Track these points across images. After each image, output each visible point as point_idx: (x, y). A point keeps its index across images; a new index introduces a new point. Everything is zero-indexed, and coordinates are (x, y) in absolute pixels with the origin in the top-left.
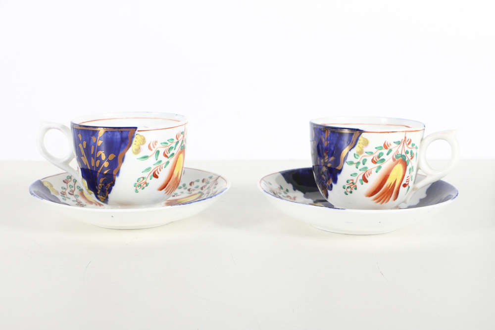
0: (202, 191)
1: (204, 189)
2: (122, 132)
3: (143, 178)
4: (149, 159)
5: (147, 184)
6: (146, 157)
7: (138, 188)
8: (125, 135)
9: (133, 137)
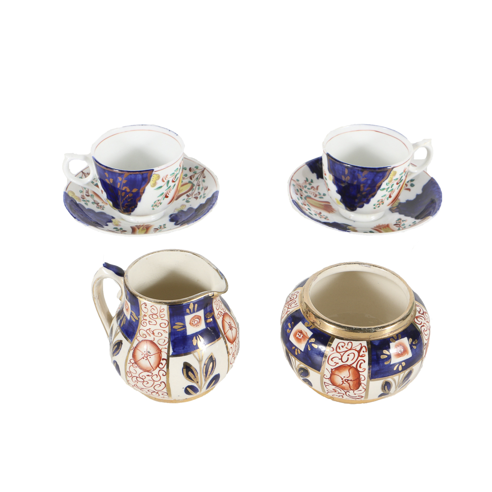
0: (192, 181)
1: (193, 179)
2: (142, 174)
3: (158, 200)
4: (163, 188)
5: (160, 203)
6: (161, 187)
7: (154, 207)
8: (145, 176)
9: (151, 176)
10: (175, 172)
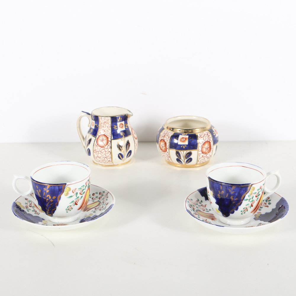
0: (100, 200)
1: (101, 199)
3: (70, 206)
4: (73, 197)
5: (72, 208)
6: (71, 197)
7: (68, 211)
8: (60, 187)
9: (65, 188)
10: (82, 188)
